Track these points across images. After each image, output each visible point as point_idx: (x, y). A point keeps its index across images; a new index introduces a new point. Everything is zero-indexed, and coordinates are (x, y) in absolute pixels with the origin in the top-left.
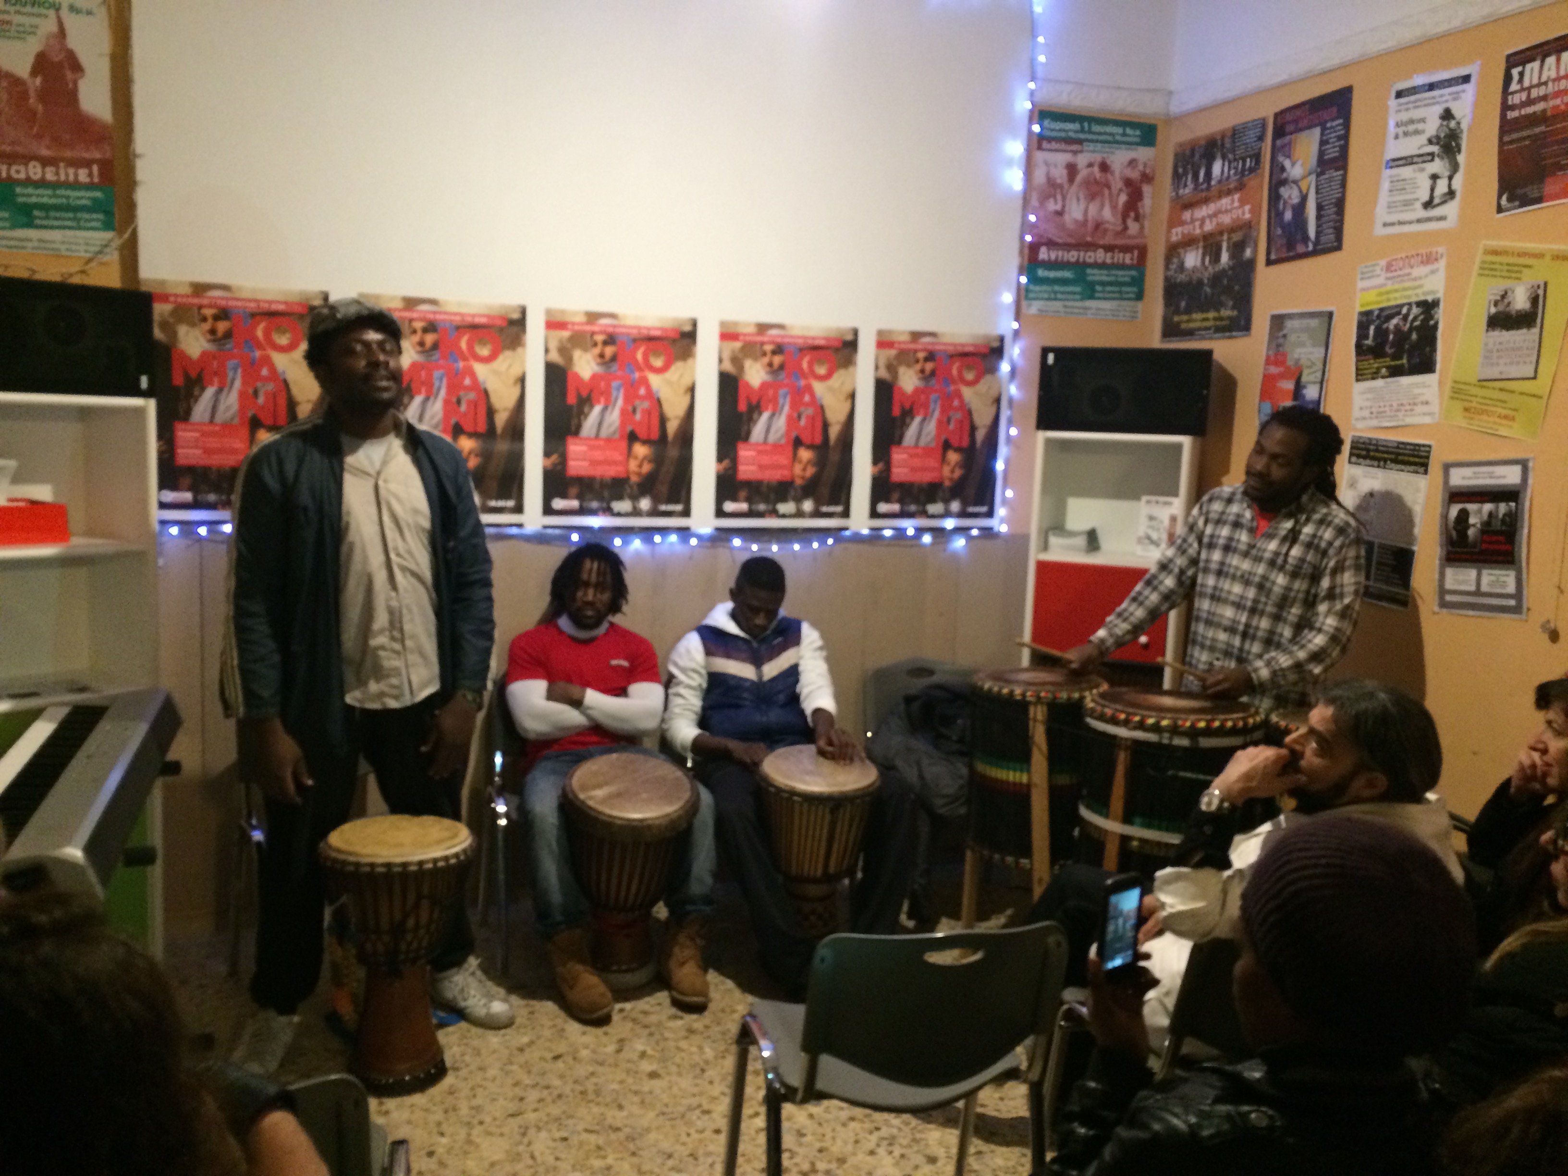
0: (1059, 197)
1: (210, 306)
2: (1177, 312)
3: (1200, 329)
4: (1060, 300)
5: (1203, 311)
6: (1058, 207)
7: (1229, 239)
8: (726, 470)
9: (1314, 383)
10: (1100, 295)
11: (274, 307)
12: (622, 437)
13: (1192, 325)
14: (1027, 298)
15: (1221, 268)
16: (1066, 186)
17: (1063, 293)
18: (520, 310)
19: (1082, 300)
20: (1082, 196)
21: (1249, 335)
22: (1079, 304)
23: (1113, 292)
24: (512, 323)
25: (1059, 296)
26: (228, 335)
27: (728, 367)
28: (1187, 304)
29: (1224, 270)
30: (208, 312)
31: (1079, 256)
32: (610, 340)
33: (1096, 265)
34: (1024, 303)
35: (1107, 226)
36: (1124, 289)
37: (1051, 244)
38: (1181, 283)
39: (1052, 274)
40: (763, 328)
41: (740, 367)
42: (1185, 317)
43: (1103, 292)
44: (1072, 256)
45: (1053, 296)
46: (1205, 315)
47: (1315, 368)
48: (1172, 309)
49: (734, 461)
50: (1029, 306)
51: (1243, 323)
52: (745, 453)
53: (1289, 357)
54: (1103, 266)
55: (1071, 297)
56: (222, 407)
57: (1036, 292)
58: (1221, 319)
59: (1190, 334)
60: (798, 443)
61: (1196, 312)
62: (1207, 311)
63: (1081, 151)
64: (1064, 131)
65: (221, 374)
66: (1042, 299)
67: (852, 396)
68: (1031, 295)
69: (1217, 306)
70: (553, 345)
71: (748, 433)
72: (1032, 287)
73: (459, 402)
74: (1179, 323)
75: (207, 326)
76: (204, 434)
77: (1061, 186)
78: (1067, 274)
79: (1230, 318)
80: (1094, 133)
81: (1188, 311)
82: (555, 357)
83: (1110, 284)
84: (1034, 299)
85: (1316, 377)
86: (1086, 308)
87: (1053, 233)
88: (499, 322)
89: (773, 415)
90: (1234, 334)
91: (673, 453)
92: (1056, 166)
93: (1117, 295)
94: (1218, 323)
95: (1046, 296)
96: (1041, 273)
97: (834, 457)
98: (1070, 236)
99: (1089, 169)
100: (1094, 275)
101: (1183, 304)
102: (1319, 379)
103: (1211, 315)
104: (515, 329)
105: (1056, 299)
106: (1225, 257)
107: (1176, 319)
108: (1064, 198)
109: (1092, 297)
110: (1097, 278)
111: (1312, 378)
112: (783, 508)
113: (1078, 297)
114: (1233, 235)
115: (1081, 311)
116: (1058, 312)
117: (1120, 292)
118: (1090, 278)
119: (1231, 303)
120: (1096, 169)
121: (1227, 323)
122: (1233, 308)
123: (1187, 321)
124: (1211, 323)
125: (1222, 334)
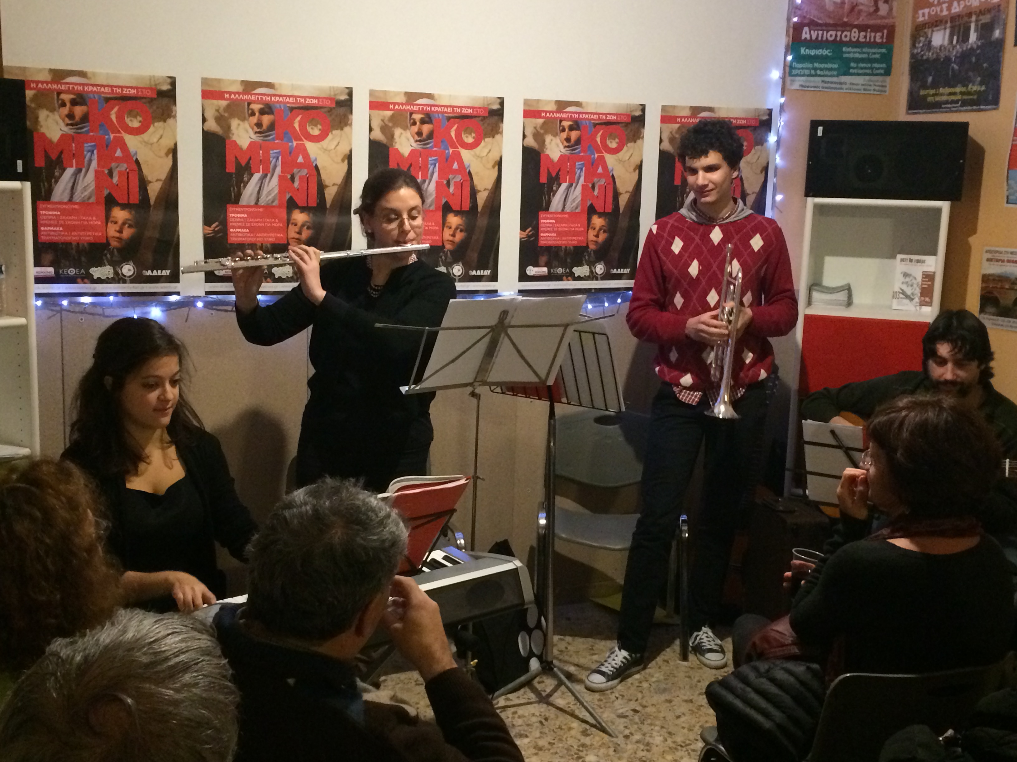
1: (68, 92)
2: (924, 86)
3: (947, 102)
4: (820, 76)
5: (951, 86)
7: (977, 21)
8: (529, 237)
10: (855, 71)
11: (126, 92)
12: (437, 209)
13: (938, 99)
14: (791, 75)
15: (969, 47)
17: (821, 69)
18: (347, 91)
19: (837, 76)
21: (997, 109)
22: (835, 79)
23: (865, 68)
24: (340, 104)
25: (819, 72)
26: (85, 118)
27: (531, 142)
28: (933, 79)
29: (972, 48)
30: (66, 97)
31: (836, 36)
32: (427, 119)
33: (850, 44)
34: (788, 79)
35: (861, 7)
36: (876, 65)
37: (812, 24)
38: (928, 60)
39: (813, 52)
40: (562, 105)
41: (542, 143)
42: (932, 92)
43: (857, 68)
44: (831, 35)
45: (813, 72)
46: (952, 90)
48: (919, 84)
49: (536, 229)
50: (793, 81)
51: (990, 97)
52: (545, 221)
54: (857, 44)
55: (827, 73)
56: (79, 188)
57: (799, 69)
58: (969, 93)
59: (936, 106)
60: (592, 211)
61: (944, 88)
62: (954, 86)
65: (79, 156)
66: (803, 75)
67: (640, 167)
68: (794, 72)
69: (965, 82)
70: (376, 125)
71: (549, 203)
72: (795, 64)
73: (293, 179)
74: (925, 96)
75: (65, 111)
76: (64, 212)
78: (826, 52)
79: (978, 93)
81: (935, 85)
82: (378, 135)
83: (862, 60)
84: (797, 75)
86: (841, 83)
87: (814, 14)
88: (328, 103)
89: (570, 186)
90: (982, 107)
91: (482, 222)
93: (868, 71)
94: (965, 97)
95: (807, 72)
96: (803, 51)
97: (623, 223)
98: (830, 17)
100: (849, 53)
101: (930, 79)
103: (958, 89)
104: (342, 110)
105: (816, 75)
106: (973, 37)
107: (922, 92)
109: (846, 73)
110: (851, 55)
112: (578, 271)
113: (835, 73)
114: (981, 17)
115: (838, 86)
116: (819, 87)
117: (872, 68)
118: (845, 56)
119: (979, 79)
121: (975, 97)
122: (981, 84)
123: (933, 95)
124: (959, 97)
125: (969, 108)
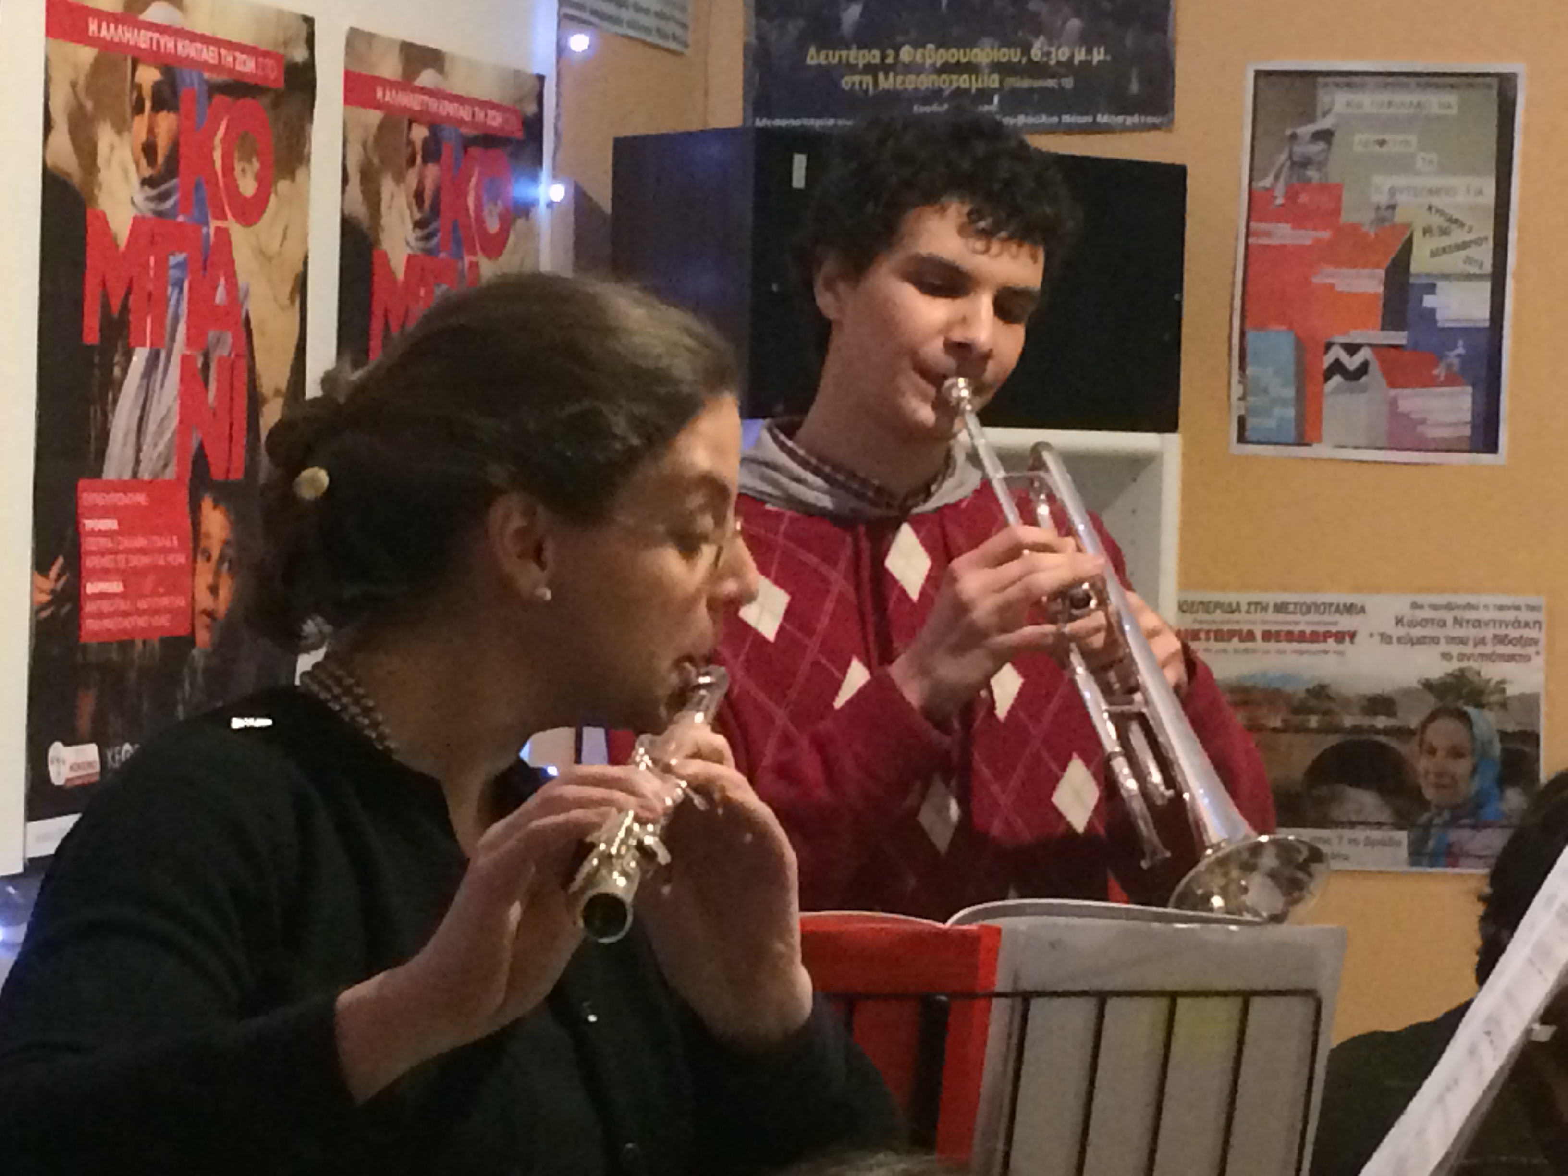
2: (825, 37)
3: (936, 96)
5: (948, 42)
9: (1469, 277)
13: (886, 83)
21: (1168, 126)
46: (954, 55)
47: (1458, 236)
48: (795, 27)
51: (1134, 87)
53: (1347, 199)
58: (1036, 70)
60: (200, 476)
62: (968, 43)
69: (1015, 28)
79: (1079, 70)
81: (877, 35)
85: (1469, 260)
89: (155, 358)
90: (1102, 119)
101: (852, 14)
102: (1488, 268)
103: (983, 54)
111: (1454, 262)
121: (1068, 83)
122: (1087, 40)
123: (870, 69)
124: (993, 82)
125: (1044, 119)
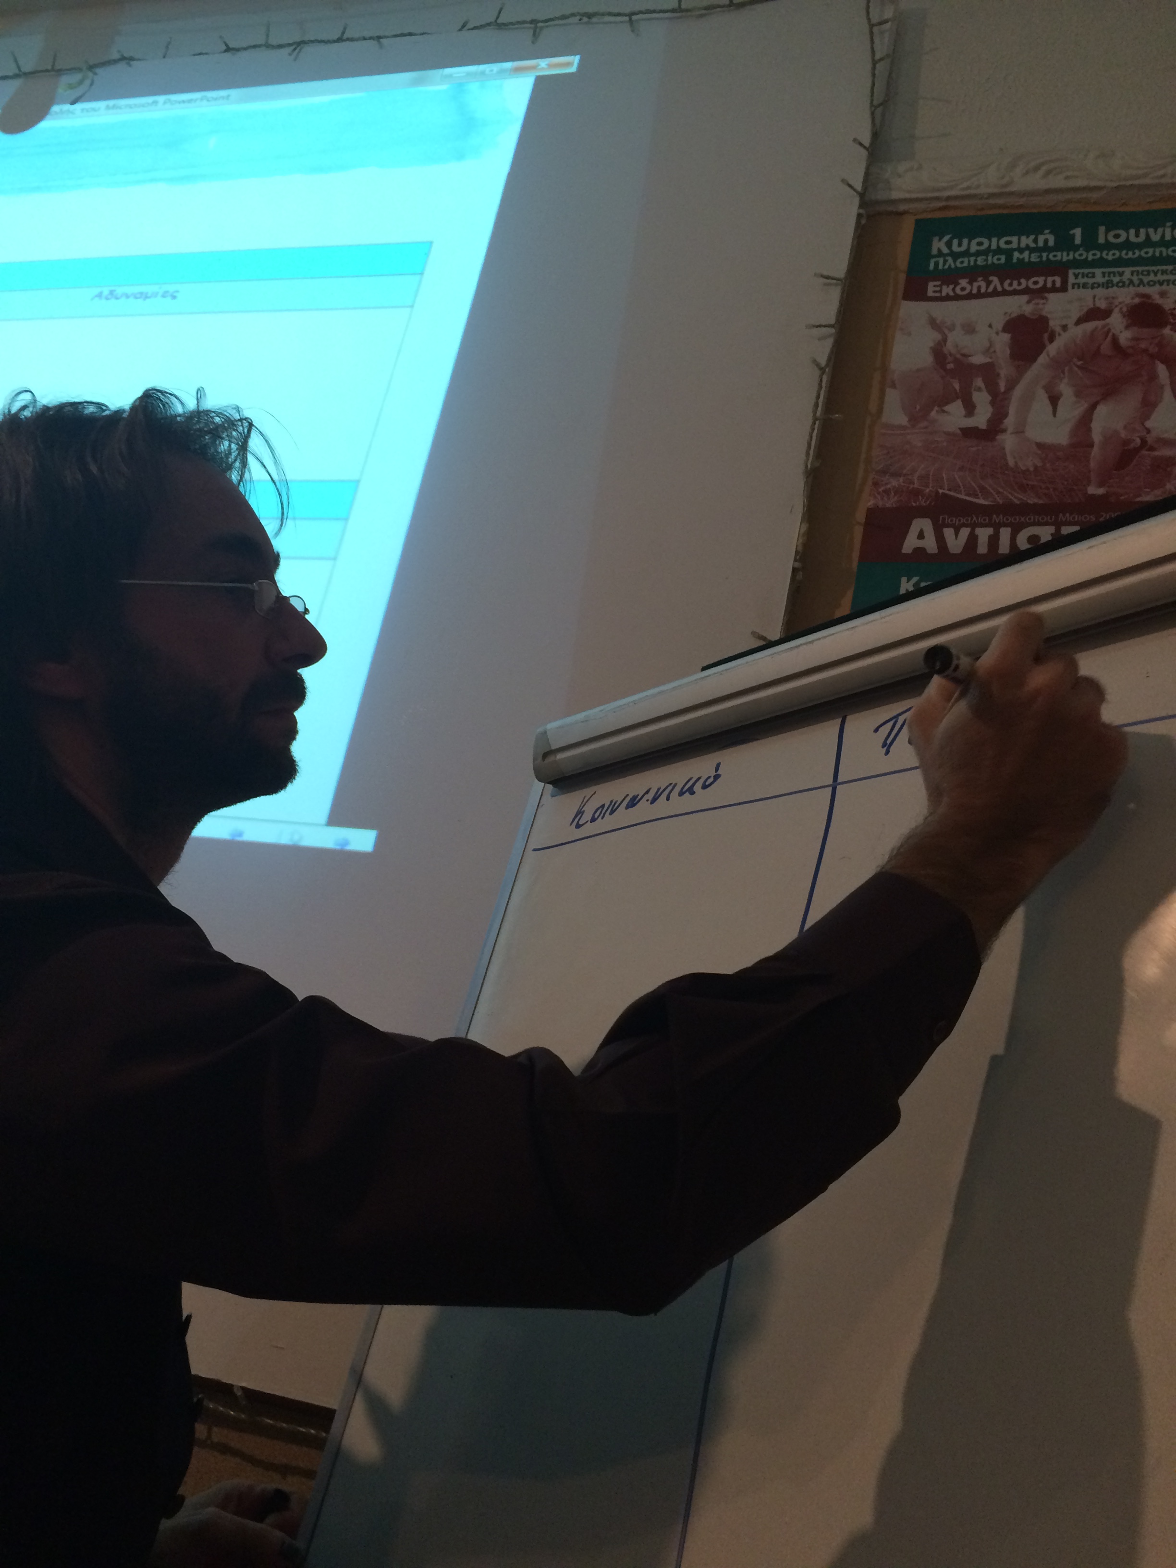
0: (982, 399)
6: (981, 419)
16: (1005, 370)
20: (1066, 389)
37: (947, 509)
63: (1064, 289)
64: (999, 251)
77: (988, 371)
80: (1108, 246)
87: (953, 482)
92: (969, 329)
98: (1022, 488)
99: (1090, 326)
108: (999, 402)
120: (1116, 321)
